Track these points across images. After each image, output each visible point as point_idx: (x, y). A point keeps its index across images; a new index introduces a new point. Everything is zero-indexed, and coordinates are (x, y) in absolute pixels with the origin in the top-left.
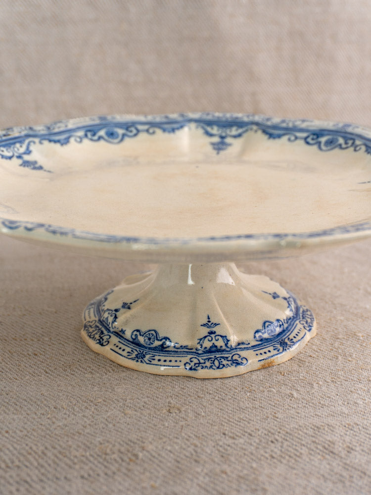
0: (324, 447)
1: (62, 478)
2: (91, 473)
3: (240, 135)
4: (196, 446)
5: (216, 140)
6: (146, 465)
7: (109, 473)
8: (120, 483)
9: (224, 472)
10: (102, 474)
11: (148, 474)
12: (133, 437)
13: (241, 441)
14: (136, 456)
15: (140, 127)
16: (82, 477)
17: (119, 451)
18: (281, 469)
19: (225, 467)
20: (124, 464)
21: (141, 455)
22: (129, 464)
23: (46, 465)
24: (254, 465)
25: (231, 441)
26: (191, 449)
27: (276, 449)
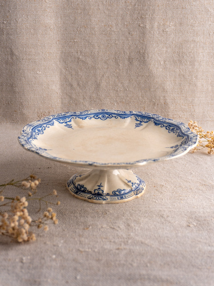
0: (161, 216)
1: (86, 217)
2: (94, 216)
3: (147, 122)
4: (124, 212)
5: (138, 122)
6: (109, 216)
7: (99, 217)
8: (101, 219)
9: (130, 219)
10: (97, 217)
11: (109, 218)
12: (107, 209)
13: (137, 212)
14: (107, 213)
15: (113, 115)
16: (91, 217)
17: (102, 212)
18: (147, 219)
19: (131, 218)
20: (103, 215)
21: (108, 213)
22: (104, 215)
23: (81, 213)
24: (139, 218)
25: (134, 212)
26: (122, 213)
27: (147, 215)
